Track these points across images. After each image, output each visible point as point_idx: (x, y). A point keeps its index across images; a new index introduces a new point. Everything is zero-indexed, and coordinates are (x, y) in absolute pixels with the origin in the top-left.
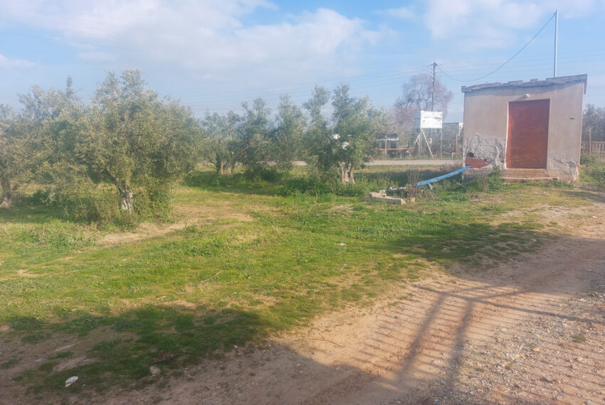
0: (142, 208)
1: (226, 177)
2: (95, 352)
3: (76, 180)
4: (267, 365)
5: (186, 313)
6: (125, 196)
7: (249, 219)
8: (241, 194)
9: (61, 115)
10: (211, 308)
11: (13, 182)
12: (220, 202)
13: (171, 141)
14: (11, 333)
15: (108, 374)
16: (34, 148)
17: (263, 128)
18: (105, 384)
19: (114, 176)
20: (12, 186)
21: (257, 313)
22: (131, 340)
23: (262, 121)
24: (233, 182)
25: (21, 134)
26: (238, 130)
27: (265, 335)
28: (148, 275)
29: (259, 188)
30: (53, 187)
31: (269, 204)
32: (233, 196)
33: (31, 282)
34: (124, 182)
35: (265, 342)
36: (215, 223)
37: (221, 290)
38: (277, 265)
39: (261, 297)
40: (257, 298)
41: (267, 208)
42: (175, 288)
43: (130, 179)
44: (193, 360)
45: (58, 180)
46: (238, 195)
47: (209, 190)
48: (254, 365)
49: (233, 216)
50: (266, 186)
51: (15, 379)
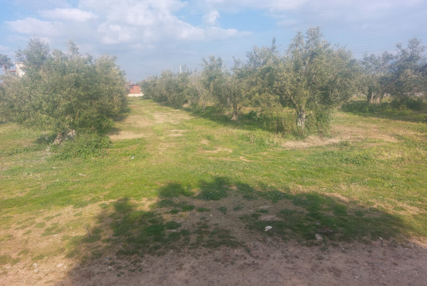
0: (310, 125)
1: (375, 105)
2: (281, 214)
3: (273, 105)
4: (409, 261)
5: (341, 203)
6: (300, 116)
7: (393, 140)
8: (387, 119)
9: (268, 63)
10: (361, 204)
11: (239, 105)
12: (368, 125)
13: (336, 78)
14: (237, 191)
15: (289, 230)
16: (252, 85)
17: (414, 64)
18: (287, 236)
19: (295, 103)
20: (238, 108)
21: (401, 218)
22: (303, 212)
23: (414, 58)
24: (381, 110)
25: (245, 76)
26: (390, 67)
27: (408, 236)
28: (314, 172)
29: (403, 115)
30: (260, 109)
31: (414, 129)
32: (379, 120)
33: (247, 164)
34: (300, 107)
35: (407, 242)
36: (363, 141)
37: (369, 193)
38: (420, 181)
39: (405, 205)
40: (401, 205)
41: (411, 133)
42: (332, 184)
43: (305, 105)
44: (346, 238)
45: (263, 105)
46: (384, 120)
47: (359, 115)
48: (397, 257)
49: (379, 137)
50: (411, 114)
51: (240, 218)
